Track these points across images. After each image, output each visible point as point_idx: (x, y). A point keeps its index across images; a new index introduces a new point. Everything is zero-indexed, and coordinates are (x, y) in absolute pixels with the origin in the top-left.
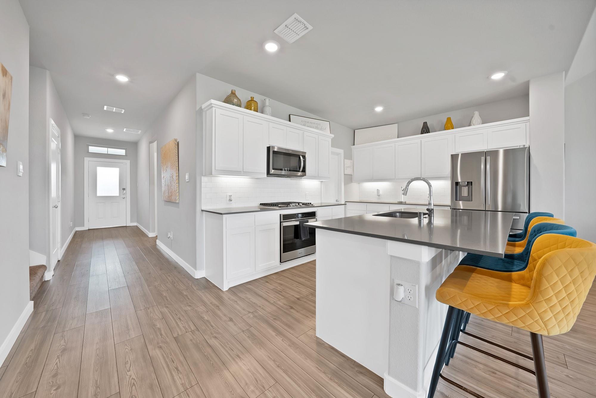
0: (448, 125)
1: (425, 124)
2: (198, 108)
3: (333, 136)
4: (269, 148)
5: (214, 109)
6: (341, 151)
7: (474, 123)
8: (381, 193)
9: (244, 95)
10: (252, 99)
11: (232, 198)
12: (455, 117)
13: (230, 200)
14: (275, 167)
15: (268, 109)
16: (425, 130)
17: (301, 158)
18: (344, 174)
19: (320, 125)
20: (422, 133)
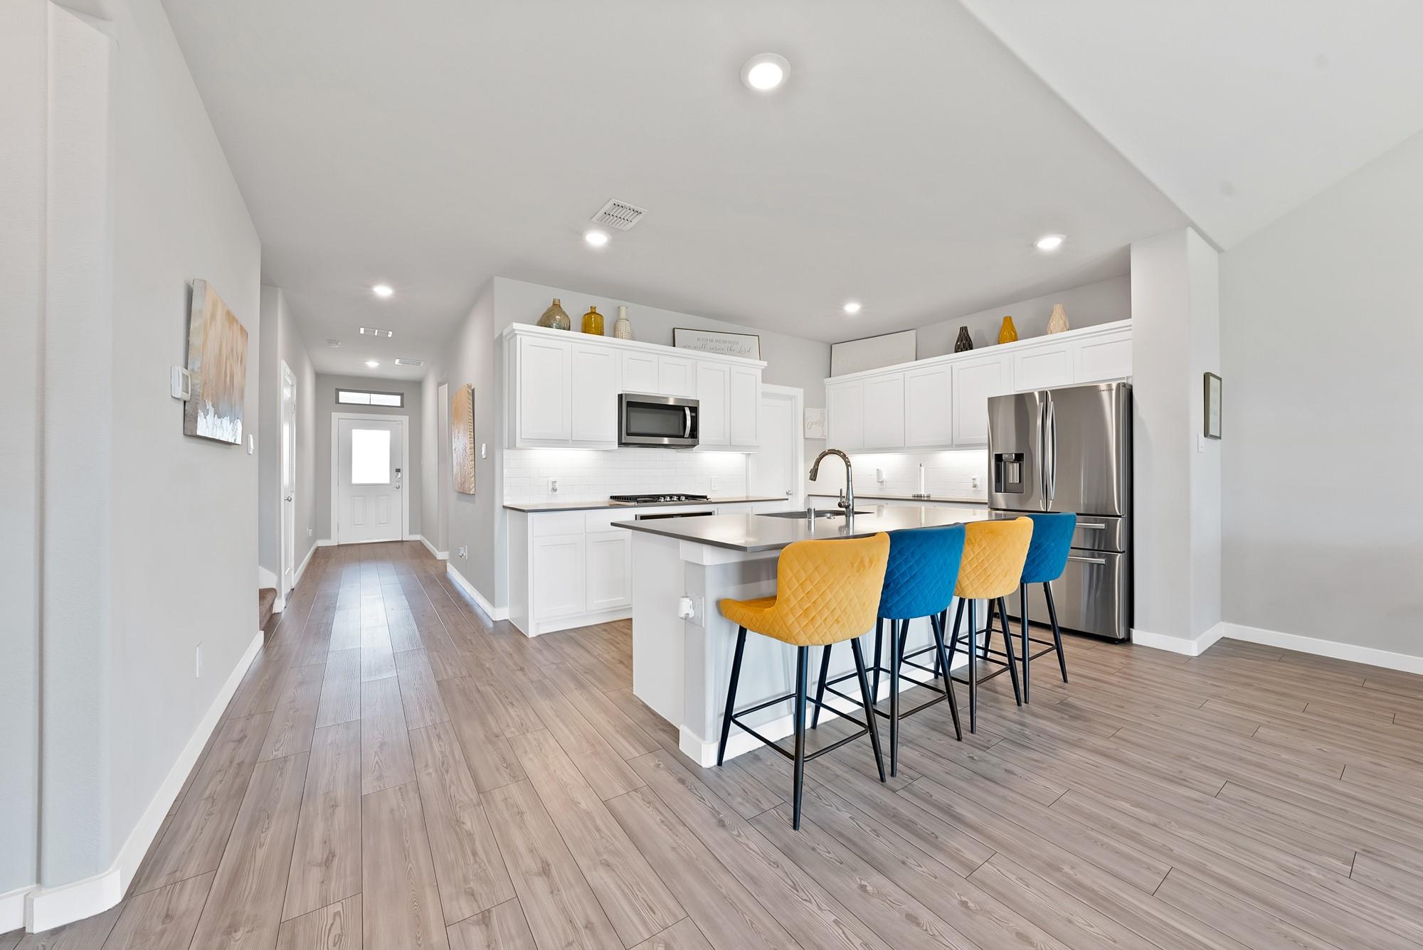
0: (1007, 333)
1: (964, 330)
2: (497, 335)
3: (765, 364)
4: (620, 397)
5: (518, 337)
6: (799, 393)
7: (1052, 328)
8: (884, 477)
9: (575, 306)
10: (594, 311)
11: (557, 486)
12: (1021, 315)
13: (554, 490)
14: (633, 430)
15: (624, 327)
16: (964, 343)
17: (688, 412)
18: (805, 438)
19: (737, 344)
20: (956, 352)
